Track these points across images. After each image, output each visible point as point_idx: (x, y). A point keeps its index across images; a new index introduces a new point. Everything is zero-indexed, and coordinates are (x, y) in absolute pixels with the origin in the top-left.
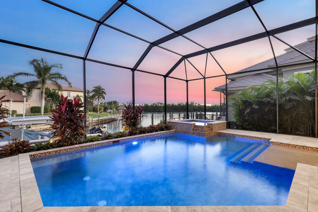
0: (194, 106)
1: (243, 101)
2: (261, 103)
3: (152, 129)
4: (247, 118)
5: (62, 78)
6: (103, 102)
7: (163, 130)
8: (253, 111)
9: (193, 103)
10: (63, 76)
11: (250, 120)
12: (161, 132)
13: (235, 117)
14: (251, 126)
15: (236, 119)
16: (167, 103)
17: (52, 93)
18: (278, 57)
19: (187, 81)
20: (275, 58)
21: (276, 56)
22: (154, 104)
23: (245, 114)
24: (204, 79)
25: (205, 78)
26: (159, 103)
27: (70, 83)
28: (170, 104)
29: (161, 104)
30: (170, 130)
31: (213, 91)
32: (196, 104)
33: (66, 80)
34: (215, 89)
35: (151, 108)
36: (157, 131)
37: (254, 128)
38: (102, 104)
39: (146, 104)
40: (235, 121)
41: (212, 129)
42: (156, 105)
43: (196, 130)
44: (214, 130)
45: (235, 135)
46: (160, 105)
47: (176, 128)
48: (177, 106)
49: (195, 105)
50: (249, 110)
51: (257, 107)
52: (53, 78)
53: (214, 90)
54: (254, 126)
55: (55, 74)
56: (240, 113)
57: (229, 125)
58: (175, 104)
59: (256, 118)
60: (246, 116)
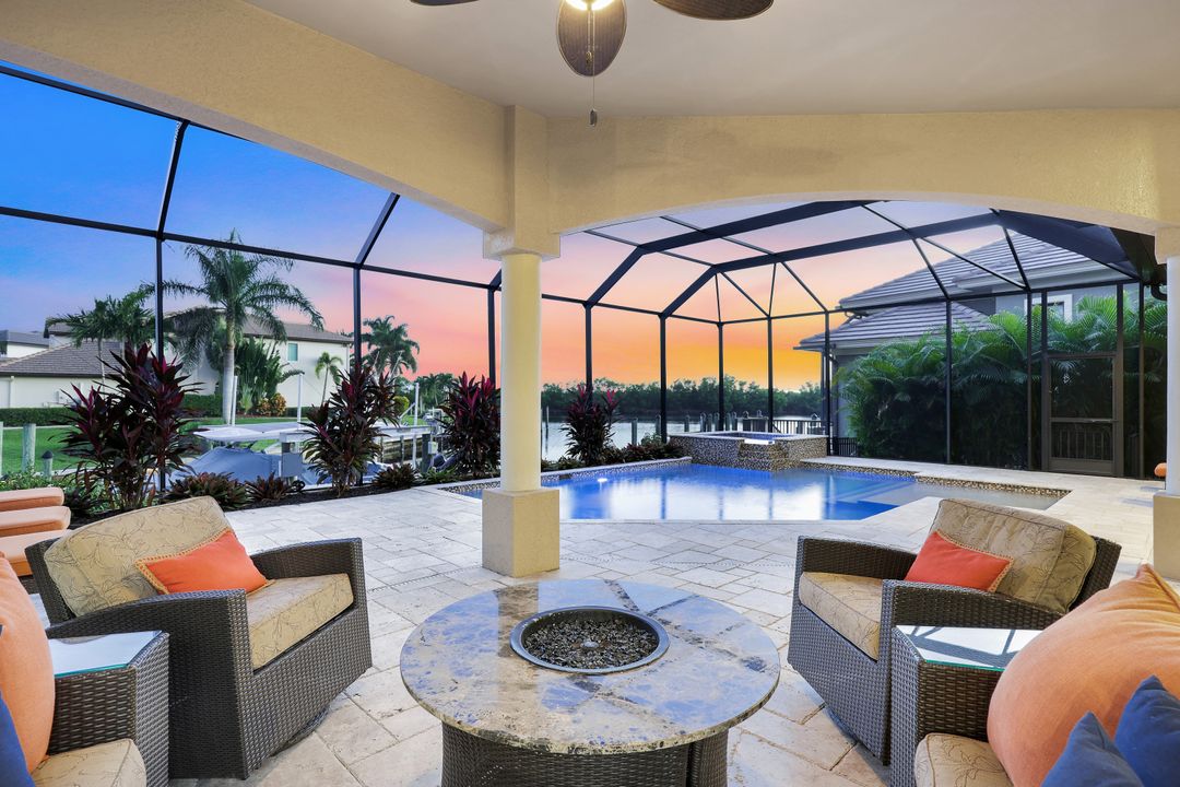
0: (735, 392)
1: (873, 382)
2: (915, 388)
3: (634, 453)
4: (882, 428)
5: (292, 300)
7: (660, 456)
8: (897, 409)
10: (292, 292)
11: (890, 431)
12: (658, 461)
13: (854, 424)
14: (892, 448)
15: (858, 431)
17: (242, 348)
19: (720, 325)
23: (877, 415)
24: (766, 321)
25: (769, 318)
27: (316, 317)
30: (679, 457)
31: (795, 348)
32: (742, 384)
33: (305, 305)
34: (801, 343)
36: (648, 458)
40: (853, 435)
41: (785, 454)
43: (744, 455)
44: (793, 457)
45: (844, 468)
47: (695, 452)
49: (738, 388)
50: (887, 407)
51: (907, 398)
52: (261, 298)
53: (800, 346)
55: (266, 286)
56: (867, 415)
57: (837, 447)
59: (904, 427)
60: (881, 423)
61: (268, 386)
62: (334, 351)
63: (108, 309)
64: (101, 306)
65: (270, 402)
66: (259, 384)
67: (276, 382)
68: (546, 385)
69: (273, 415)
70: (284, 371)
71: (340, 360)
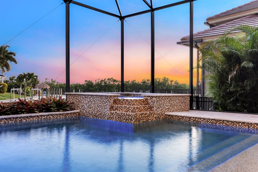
2: (256, 57)
4: (232, 89)
6: (14, 77)
8: (243, 74)
9: (167, 81)
11: (237, 92)
13: (212, 88)
19: (121, 18)
22: (102, 81)
23: (227, 80)
25: (152, 10)
26: (110, 79)
28: (129, 81)
29: (114, 82)
35: (97, 87)
37: (245, 108)
38: (14, 81)
39: (90, 82)
41: (151, 108)
42: (105, 83)
44: (158, 110)
45: (200, 120)
46: (112, 83)
48: (140, 84)
49: (170, 83)
50: (235, 73)
51: (251, 65)
53: (181, 41)
54: (245, 105)
57: (198, 104)
58: (137, 82)
59: (248, 88)
60: (231, 85)
68: (86, 81)
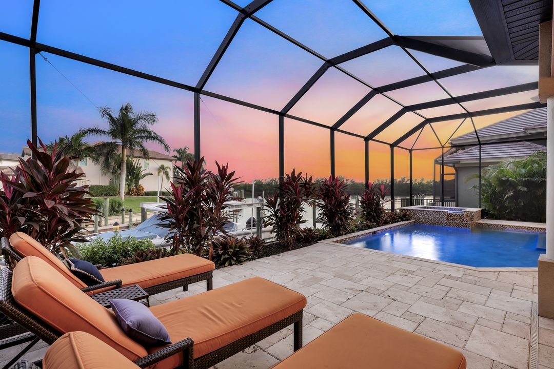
4: (507, 204)
5: (154, 138)
10: (153, 134)
11: (512, 206)
12: (404, 222)
16: (371, 181)
18: (480, 130)
20: (476, 131)
21: (477, 129)
23: (503, 198)
27: (167, 147)
30: (409, 220)
33: (161, 141)
43: (451, 219)
47: (417, 217)
50: (512, 193)
52: (138, 137)
55: (141, 131)
61: (136, 181)
62: (167, 164)
63: (65, 142)
64: (62, 140)
65: (136, 189)
66: (131, 180)
67: (139, 179)
69: (138, 195)
70: (143, 173)
71: (170, 168)
